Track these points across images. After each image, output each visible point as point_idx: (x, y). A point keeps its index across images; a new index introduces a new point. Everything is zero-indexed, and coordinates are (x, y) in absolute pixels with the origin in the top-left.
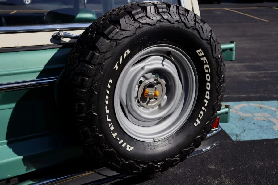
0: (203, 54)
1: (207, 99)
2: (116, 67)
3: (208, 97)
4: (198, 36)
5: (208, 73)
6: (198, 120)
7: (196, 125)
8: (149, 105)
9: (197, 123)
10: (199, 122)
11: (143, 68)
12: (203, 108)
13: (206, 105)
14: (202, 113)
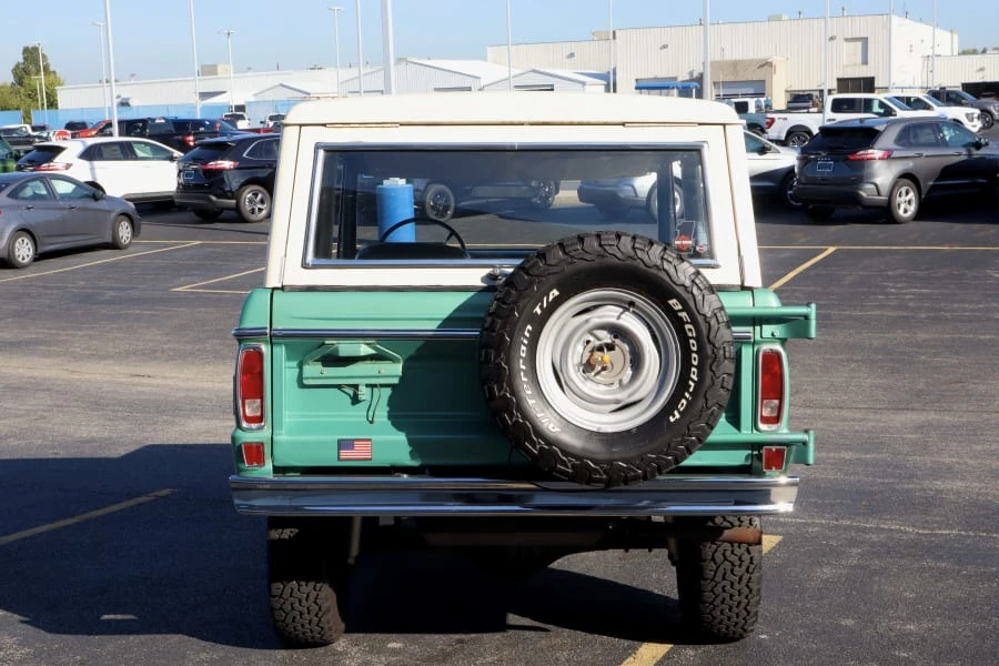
0: (680, 307)
1: (693, 381)
2: (538, 310)
3: (695, 377)
4: (668, 279)
5: (692, 338)
6: (676, 413)
7: (672, 419)
8: (598, 377)
9: (674, 416)
10: (678, 416)
11: (587, 321)
12: (687, 395)
13: (691, 390)
14: (684, 401)
